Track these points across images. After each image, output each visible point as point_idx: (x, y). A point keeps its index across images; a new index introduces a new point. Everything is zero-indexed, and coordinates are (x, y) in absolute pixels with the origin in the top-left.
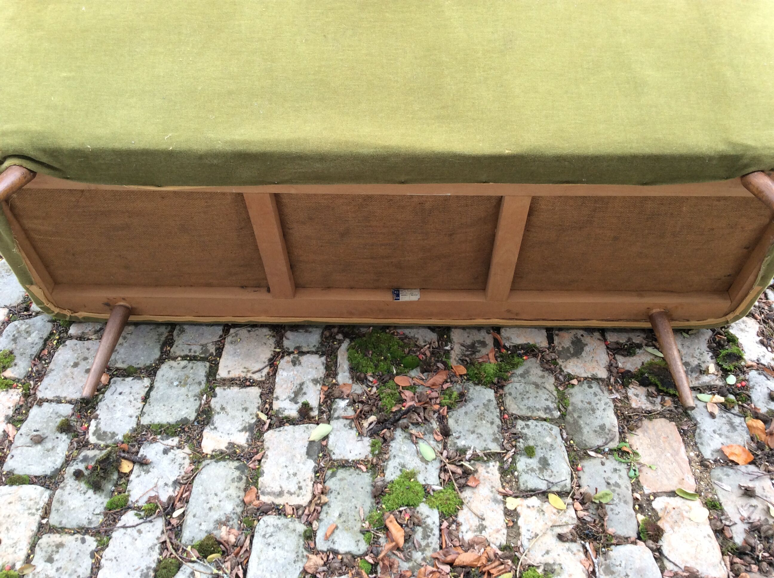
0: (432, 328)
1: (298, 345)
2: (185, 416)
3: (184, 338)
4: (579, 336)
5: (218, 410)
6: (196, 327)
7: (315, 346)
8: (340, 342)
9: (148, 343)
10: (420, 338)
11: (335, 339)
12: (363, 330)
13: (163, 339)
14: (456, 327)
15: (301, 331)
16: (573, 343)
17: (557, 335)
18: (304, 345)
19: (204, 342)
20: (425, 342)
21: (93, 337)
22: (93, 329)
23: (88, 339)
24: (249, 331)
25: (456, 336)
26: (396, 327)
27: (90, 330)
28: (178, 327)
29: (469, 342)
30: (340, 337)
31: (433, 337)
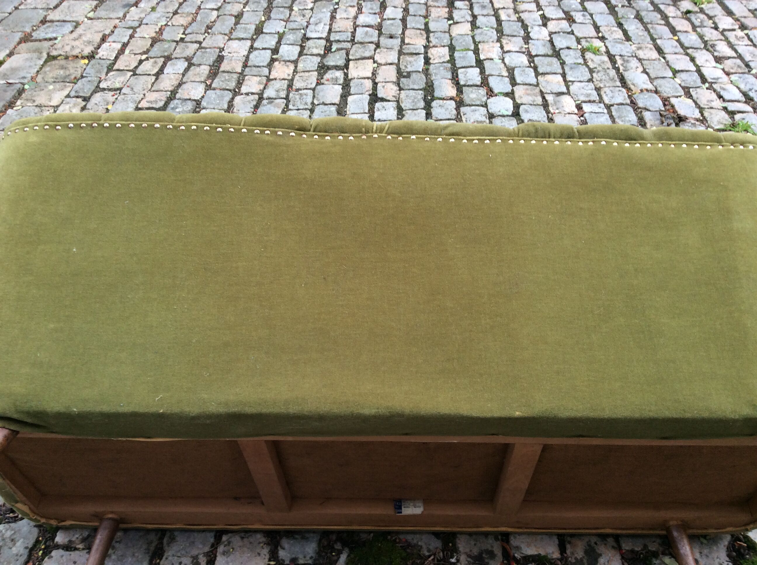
0: (437, 535)
1: (293, 556)
3: (174, 548)
4: (593, 544)
7: (311, 558)
8: (339, 553)
9: (136, 555)
10: (424, 547)
11: (333, 549)
12: (364, 536)
13: (152, 548)
14: (461, 533)
15: (297, 536)
16: (586, 552)
17: (570, 543)
18: (301, 556)
19: (195, 552)
20: (429, 551)
21: (81, 546)
22: (81, 537)
23: (76, 549)
25: (463, 545)
26: (398, 533)
27: (77, 538)
29: (475, 552)
30: (338, 546)
31: (436, 544)
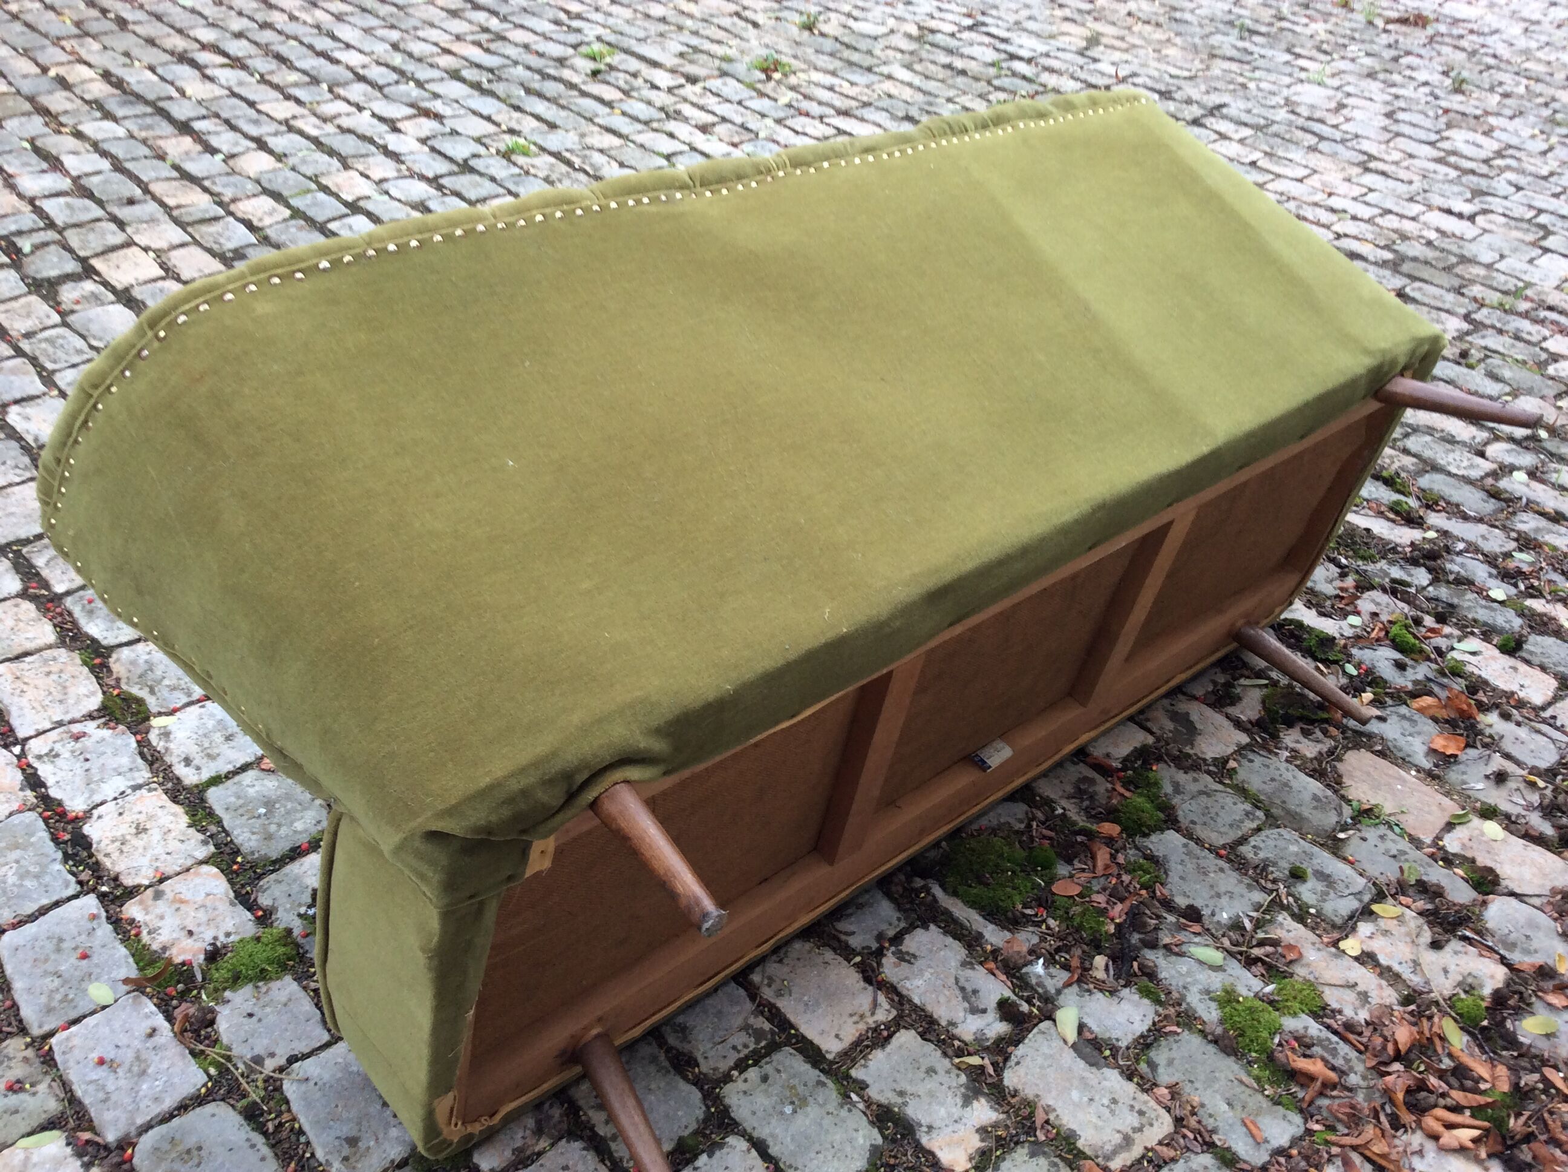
0: (1011, 798)
1: (875, 933)
2: (868, 1144)
3: (701, 1037)
4: (1170, 708)
5: (900, 1100)
6: (698, 1009)
7: (899, 919)
8: (928, 891)
9: (653, 1086)
10: (1012, 821)
11: (918, 892)
12: (932, 854)
13: (666, 1064)
14: (1035, 779)
15: (850, 911)
16: (1172, 719)
17: (1148, 720)
18: (884, 927)
19: (739, 1021)
20: (1021, 821)
21: (543, 1144)
22: (528, 1132)
23: (539, 1154)
24: (780, 961)
25: (1048, 789)
26: (971, 821)
27: (523, 1138)
28: (667, 1030)
29: (1070, 789)
30: (918, 883)
31: (1020, 809)
